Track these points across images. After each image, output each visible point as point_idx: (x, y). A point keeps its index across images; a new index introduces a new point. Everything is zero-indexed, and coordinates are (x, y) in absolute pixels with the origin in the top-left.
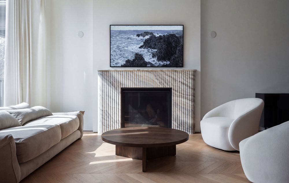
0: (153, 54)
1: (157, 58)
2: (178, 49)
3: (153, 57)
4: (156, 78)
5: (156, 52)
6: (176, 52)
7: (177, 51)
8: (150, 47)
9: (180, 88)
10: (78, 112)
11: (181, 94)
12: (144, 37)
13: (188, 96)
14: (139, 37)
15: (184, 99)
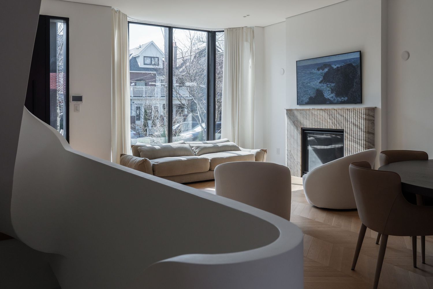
0: (332, 89)
1: (335, 93)
2: (355, 81)
3: (332, 93)
4: (329, 118)
5: (334, 86)
6: (353, 85)
7: (355, 84)
8: (329, 81)
9: (352, 130)
10: (259, 150)
11: (352, 138)
12: (323, 70)
13: (360, 141)
14: (319, 71)
15: (352, 142)
